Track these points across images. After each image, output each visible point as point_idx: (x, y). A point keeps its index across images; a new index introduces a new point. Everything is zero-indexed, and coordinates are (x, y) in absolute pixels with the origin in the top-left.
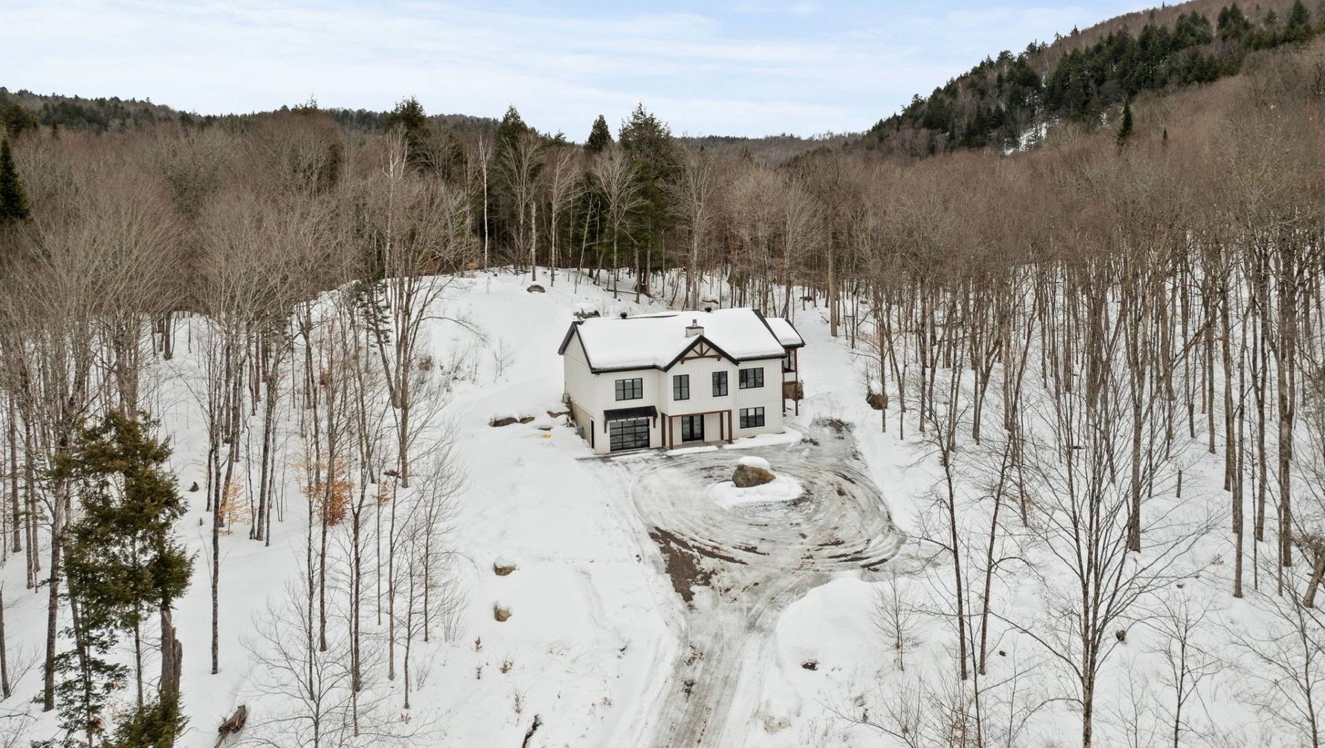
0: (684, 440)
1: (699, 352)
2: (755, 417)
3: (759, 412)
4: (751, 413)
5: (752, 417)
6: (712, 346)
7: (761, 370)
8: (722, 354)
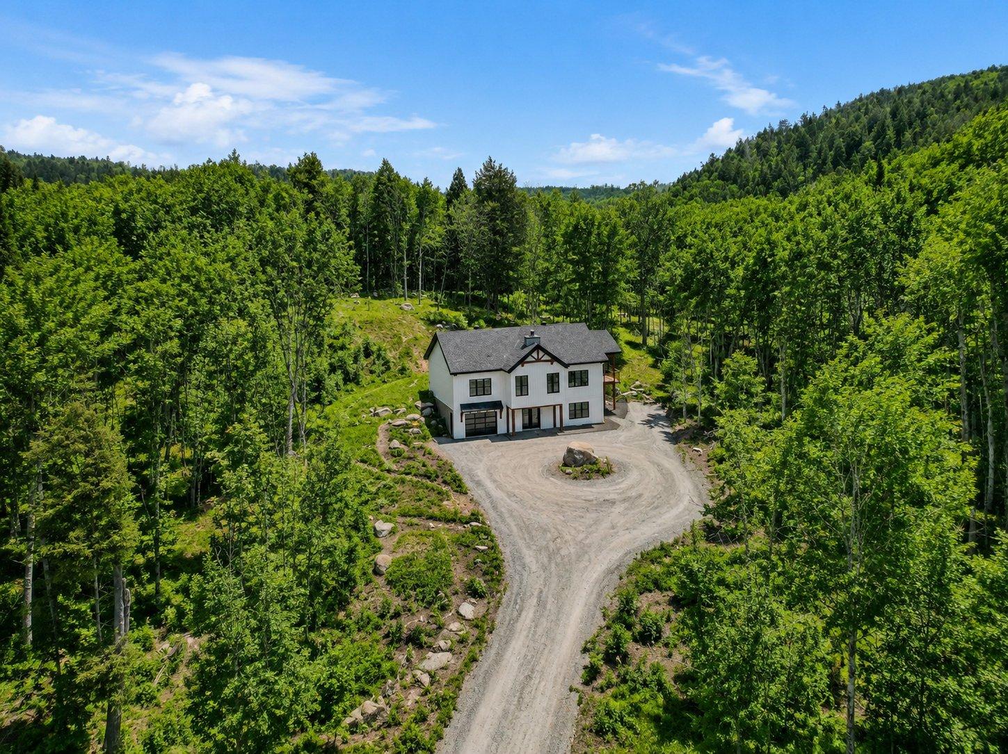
0: (524, 428)
1: (536, 358)
2: (582, 409)
3: (585, 406)
4: (578, 407)
5: (578, 410)
6: (547, 353)
7: (587, 372)
8: (554, 359)
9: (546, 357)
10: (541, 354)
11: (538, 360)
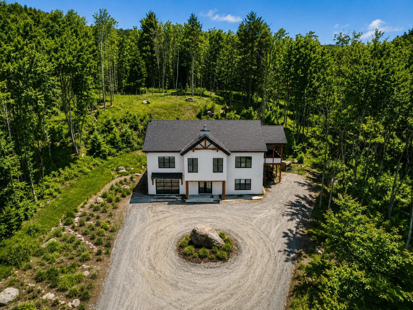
0: (199, 192)
1: (204, 146)
2: (245, 184)
3: (248, 182)
4: (243, 182)
5: (242, 184)
6: (212, 142)
7: (250, 158)
8: (218, 148)
9: (212, 146)
10: (208, 143)
11: (205, 148)
